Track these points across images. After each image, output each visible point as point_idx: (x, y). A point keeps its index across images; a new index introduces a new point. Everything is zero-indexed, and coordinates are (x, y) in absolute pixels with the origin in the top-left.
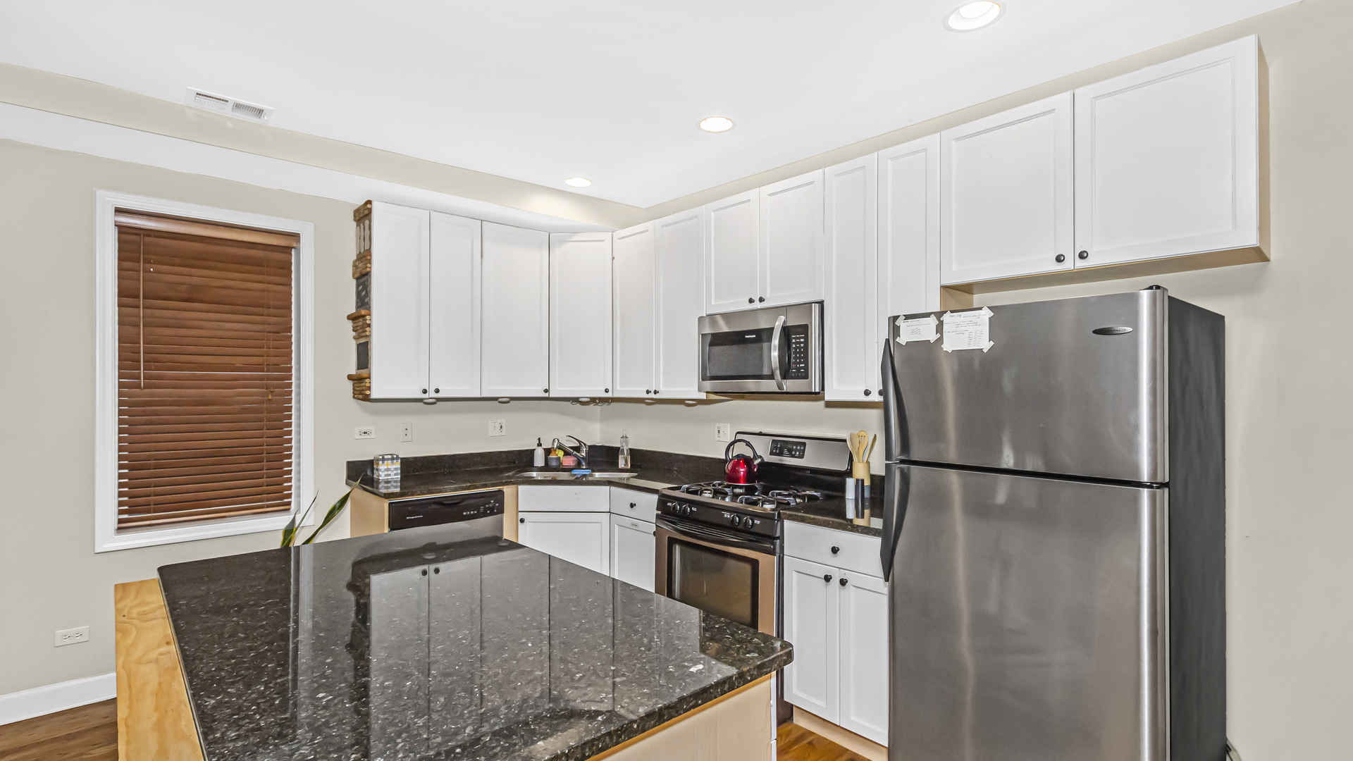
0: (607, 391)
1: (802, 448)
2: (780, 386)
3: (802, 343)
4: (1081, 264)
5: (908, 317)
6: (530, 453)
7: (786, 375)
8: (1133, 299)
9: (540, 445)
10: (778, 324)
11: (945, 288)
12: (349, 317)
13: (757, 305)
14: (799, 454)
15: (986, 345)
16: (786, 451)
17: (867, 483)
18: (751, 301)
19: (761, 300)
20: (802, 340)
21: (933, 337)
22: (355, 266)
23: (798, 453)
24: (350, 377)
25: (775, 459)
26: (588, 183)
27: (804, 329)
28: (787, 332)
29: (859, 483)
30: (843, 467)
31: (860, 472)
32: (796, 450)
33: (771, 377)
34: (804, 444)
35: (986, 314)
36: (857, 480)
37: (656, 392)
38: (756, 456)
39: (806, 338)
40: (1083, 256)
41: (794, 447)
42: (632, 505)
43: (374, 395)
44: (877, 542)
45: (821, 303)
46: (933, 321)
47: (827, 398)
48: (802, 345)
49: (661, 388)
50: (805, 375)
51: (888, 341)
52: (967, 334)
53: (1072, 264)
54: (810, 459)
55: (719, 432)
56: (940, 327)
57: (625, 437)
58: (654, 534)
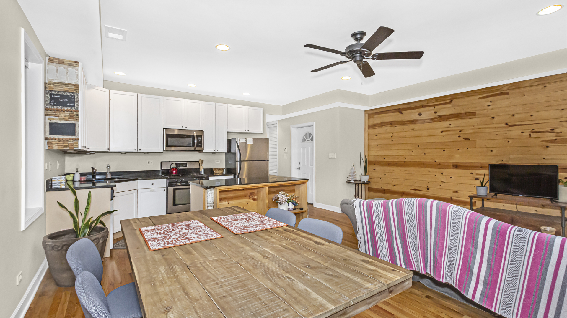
1: (186, 164)
5: (241, 138)
13: (184, 128)
15: (252, 143)
16: (181, 165)
19: (186, 127)
28: (197, 136)
32: (184, 165)
33: (193, 146)
35: (252, 139)
39: (202, 138)
42: (152, 184)
47: (204, 152)
50: (201, 146)
52: (250, 142)
53: (247, 132)
54: (189, 167)
55: (149, 162)
56: (246, 140)
57: (108, 167)
58: (165, 190)
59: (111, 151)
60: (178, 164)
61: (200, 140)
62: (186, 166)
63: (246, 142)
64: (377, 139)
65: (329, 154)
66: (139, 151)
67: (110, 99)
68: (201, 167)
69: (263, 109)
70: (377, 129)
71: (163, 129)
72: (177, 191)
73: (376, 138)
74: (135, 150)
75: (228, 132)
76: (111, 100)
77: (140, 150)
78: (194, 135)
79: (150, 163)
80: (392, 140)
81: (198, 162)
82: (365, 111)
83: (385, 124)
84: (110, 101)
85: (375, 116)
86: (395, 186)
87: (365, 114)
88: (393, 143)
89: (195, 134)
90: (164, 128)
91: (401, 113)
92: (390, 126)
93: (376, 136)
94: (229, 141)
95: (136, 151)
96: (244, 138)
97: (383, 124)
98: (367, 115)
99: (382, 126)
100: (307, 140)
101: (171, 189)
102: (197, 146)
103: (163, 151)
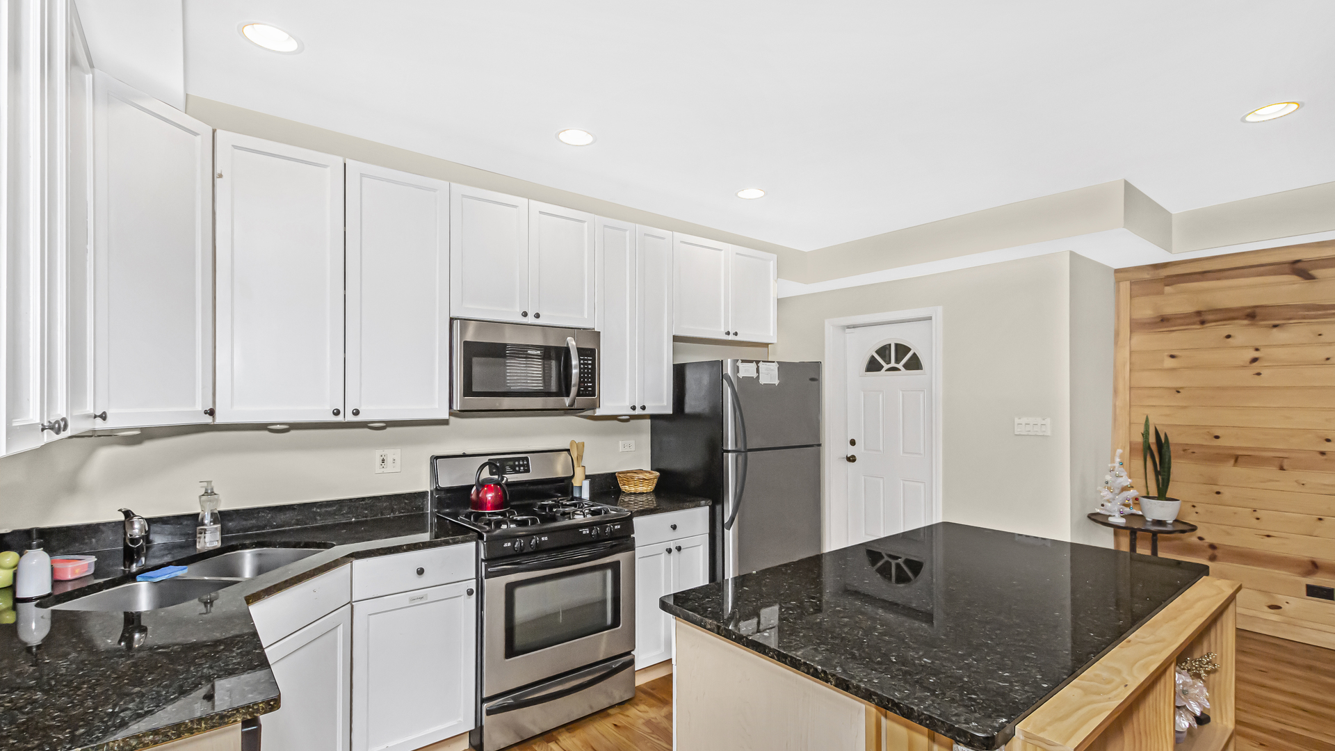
1: (525, 463)
3: (590, 364)
13: (530, 320)
14: (524, 469)
16: (508, 468)
19: (537, 316)
20: (590, 362)
21: (755, 375)
23: (522, 468)
32: (519, 466)
39: (594, 360)
41: (517, 463)
42: (421, 572)
48: (590, 367)
52: (769, 375)
53: (731, 337)
55: (383, 461)
57: (209, 493)
58: (470, 593)
59: (220, 419)
60: (498, 465)
61: (588, 368)
62: (528, 471)
63: (758, 377)
64: (1173, 369)
65: (1017, 421)
66: (350, 418)
67: (218, 171)
68: (578, 471)
69: (775, 256)
70: (1174, 334)
71: (452, 320)
72: (519, 592)
73: (1169, 363)
74: (337, 413)
75: (676, 339)
76: (220, 176)
77: (356, 413)
78: (567, 350)
79: (389, 460)
80: (1259, 374)
81: (568, 450)
82: (1117, 271)
83: (1219, 316)
84: (218, 181)
85: (1168, 289)
86: (1268, 536)
87: (1118, 282)
88: (1257, 382)
89: (572, 343)
90: (453, 315)
91: (1311, 277)
92: (1245, 322)
93: (1172, 356)
94: (679, 372)
95: (340, 418)
96: (751, 362)
97: (1210, 317)
98: (1125, 286)
99: (1203, 323)
100: (890, 366)
101: (496, 586)
102: (578, 394)
103: (451, 414)
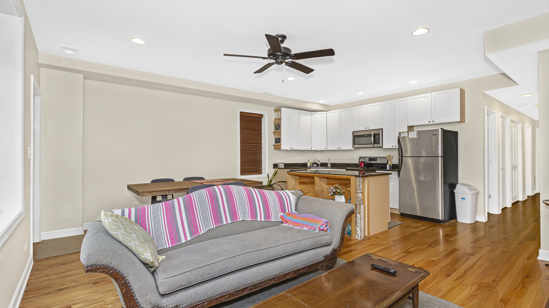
0: (326, 148)
2: (373, 146)
4: (433, 123)
5: (402, 132)
6: (307, 164)
7: (374, 143)
8: (438, 130)
9: (309, 161)
10: (373, 133)
11: (408, 127)
12: (273, 132)
15: (416, 137)
17: (391, 165)
18: (365, 128)
22: (274, 121)
24: (273, 145)
25: (369, 162)
26: (324, 101)
27: (379, 134)
28: (374, 135)
29: (390, 165)
30: (386, 162)
31: (390, 163)
33: (371, 144)
34: (377, 159)
35: (416, 132)
36: (389, 165)
37: (340, 148)
38: (366, 161)
40: (433, 121)
43: (282, 149)
44: (397, 172)
45: (382, 129)
46: (407, 133)
47: (383, 148)
49: (341, 148)
50: (379, 143)
51: (399, 137)
54: (378, 162)
56: (408, 134)
